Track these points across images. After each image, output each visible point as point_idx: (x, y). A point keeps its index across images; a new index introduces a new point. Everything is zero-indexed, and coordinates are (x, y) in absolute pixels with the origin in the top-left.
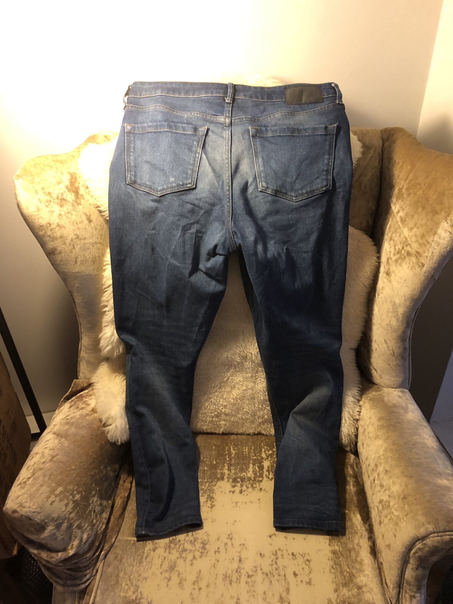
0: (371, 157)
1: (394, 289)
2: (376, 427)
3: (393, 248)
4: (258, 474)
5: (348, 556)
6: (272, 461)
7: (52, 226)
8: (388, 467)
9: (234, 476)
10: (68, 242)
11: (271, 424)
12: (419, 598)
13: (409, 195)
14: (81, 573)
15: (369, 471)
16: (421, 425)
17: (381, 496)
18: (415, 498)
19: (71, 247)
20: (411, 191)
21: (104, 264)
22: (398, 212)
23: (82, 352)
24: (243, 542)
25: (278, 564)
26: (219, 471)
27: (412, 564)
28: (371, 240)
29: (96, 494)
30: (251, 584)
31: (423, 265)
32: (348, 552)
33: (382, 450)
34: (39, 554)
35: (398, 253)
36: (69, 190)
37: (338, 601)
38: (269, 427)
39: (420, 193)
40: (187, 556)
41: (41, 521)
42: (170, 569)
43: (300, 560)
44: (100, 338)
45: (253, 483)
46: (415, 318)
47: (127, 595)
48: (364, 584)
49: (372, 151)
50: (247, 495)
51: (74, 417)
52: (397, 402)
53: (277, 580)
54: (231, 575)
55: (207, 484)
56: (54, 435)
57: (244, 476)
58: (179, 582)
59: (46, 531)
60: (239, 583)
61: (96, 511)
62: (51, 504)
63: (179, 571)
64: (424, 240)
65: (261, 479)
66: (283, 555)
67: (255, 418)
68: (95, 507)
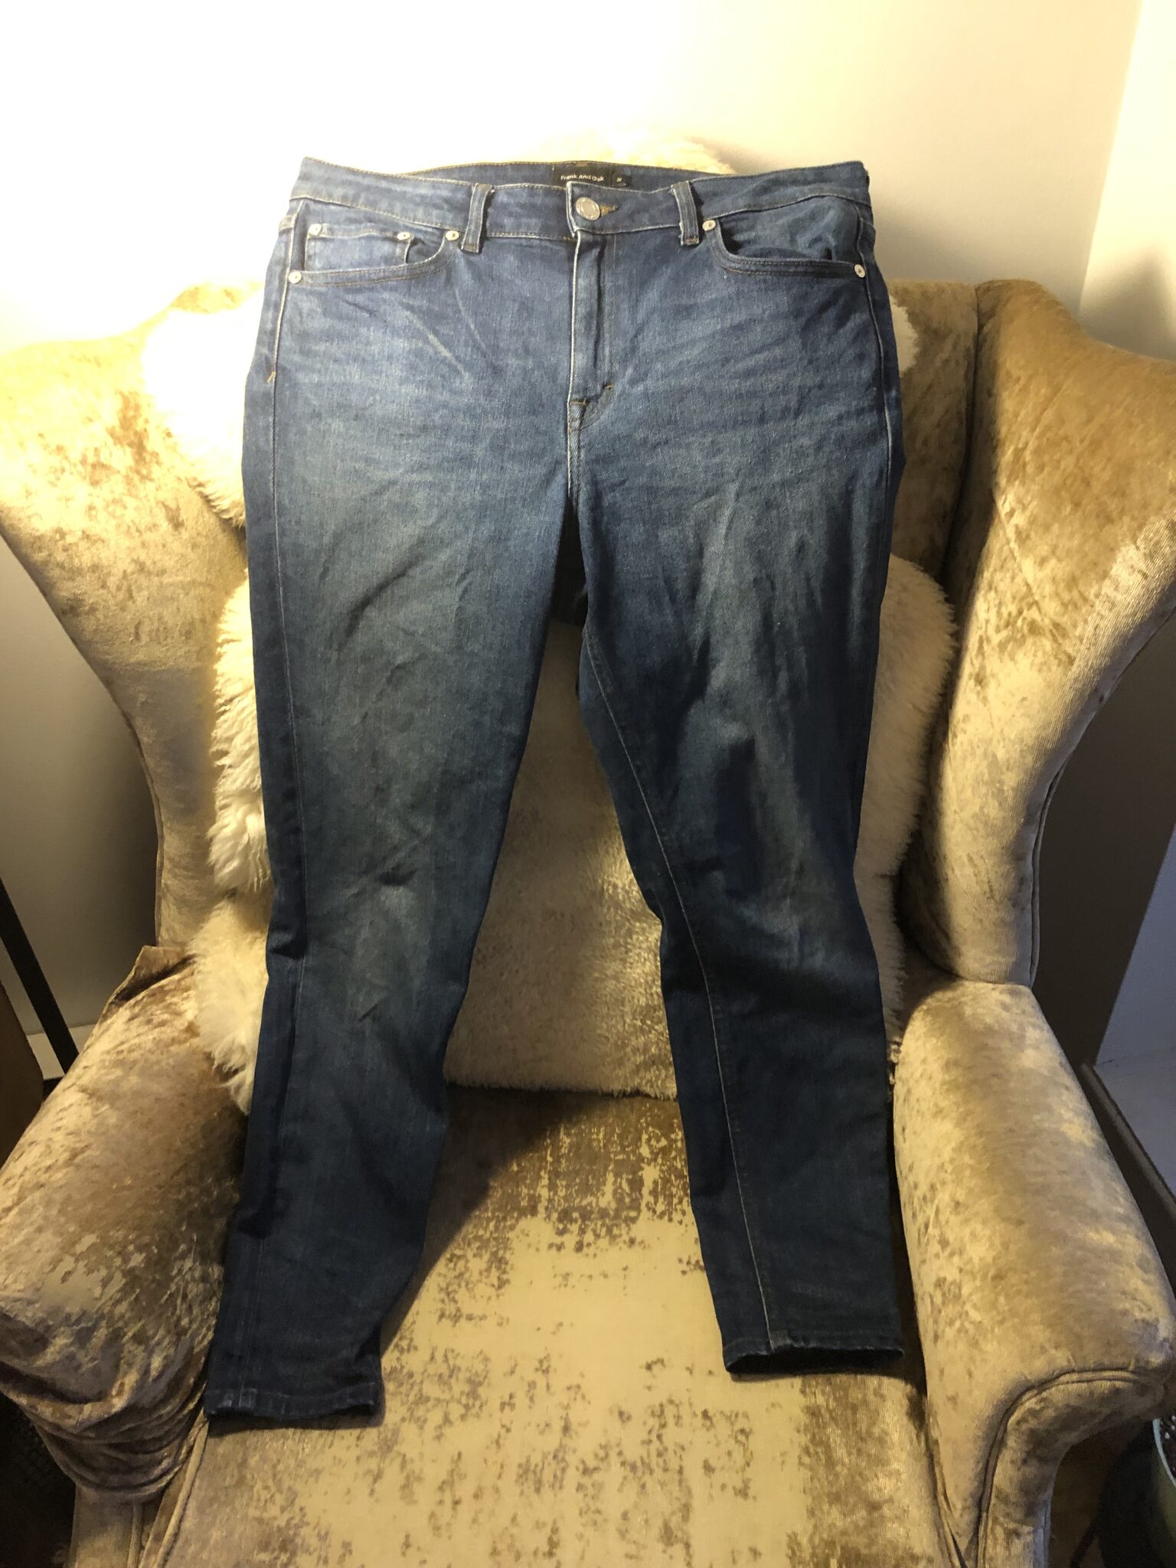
0: (947, 361)
1: (995, 722)
2: (937, 1085)
3: (994, 611)
4: (627, 1200)
5: (850, 1420)
6: (665, 1168)
7: (69, 539)
8: (961, 1195)
9: (564, 1205)
10: (112, 582)
11: (667, 1069)
12: (1029, 1538)
13: (1040, 468)
14: (148, 1457)
15: (916, 1200)
16: (1056, 1084)
17: (941, 1268)
18: (1025, 1276)
19: (121, 596)
20: (1046, 458)
21: (220, 640)
22: (1011, 514)
23: (165, 874)
24: (575, 1381)
25: (664, 1438)
26: (525, 1191)
27: (1012, 1448)
28: (937, 586)
29: (189, 1250)
30: (591, 1491)
31: (1071, 660)
32: (849, 1412)
33: (949, 1148)
34: (31, 1407)
35: (1007, 625)
36: (117, 440)
37: (817, 1540)
38: (663, 1075)
39: (1068, 463)
40: (429, 1415)
41: (37, 1325)
42: (380, 1448)
43: (723, 1429)
44: (211, 840)
45: (613, 1225)
46: (1050, 800)
47: (265, 1515)
48: (887, 1497)
49: (948, 346)
50: (595, 1255)
51: (139, 1046)
52: (997, 1021)
53: (659, 1482)
54: (539, 1468)
55: (492, 1225)
56: (80, 1095)
57: (590, 1204)
58: (403, 1482)
59: (51, 1350)
60: (561, 1487)
61: (190, 1297)
62: (64, 1280)
63: (404, 1456)
64: (1075, 593)
65: (633, 1214)
66: (678, 1418)
67: (625, 1053)
68: (186, 1287)
